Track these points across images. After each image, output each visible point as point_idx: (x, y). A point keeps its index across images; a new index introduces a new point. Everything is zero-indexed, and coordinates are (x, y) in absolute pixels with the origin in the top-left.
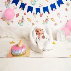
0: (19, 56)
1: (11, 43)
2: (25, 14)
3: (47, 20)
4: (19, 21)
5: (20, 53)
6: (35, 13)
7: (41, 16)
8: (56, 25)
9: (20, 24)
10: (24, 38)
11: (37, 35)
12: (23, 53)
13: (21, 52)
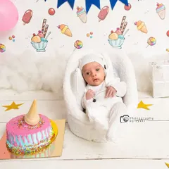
0: (29, 153)
1: (9, 108)
2: (51, 12)
3: (122, 29)
4: (34, 35)
5: (31, 143)
6: (84, 7)
7: (103, 16)
8: (151, 43)
9: (37, 45)
10: (51, 91)
11: (87, 84)
12: (43, 144)
13: (36, 142)
